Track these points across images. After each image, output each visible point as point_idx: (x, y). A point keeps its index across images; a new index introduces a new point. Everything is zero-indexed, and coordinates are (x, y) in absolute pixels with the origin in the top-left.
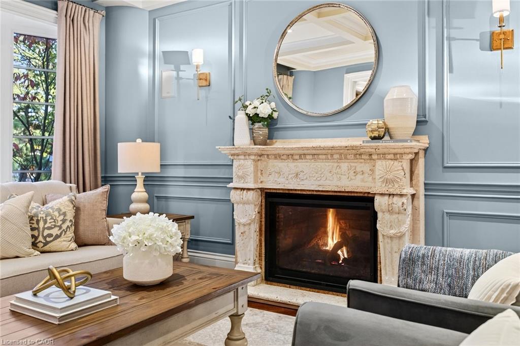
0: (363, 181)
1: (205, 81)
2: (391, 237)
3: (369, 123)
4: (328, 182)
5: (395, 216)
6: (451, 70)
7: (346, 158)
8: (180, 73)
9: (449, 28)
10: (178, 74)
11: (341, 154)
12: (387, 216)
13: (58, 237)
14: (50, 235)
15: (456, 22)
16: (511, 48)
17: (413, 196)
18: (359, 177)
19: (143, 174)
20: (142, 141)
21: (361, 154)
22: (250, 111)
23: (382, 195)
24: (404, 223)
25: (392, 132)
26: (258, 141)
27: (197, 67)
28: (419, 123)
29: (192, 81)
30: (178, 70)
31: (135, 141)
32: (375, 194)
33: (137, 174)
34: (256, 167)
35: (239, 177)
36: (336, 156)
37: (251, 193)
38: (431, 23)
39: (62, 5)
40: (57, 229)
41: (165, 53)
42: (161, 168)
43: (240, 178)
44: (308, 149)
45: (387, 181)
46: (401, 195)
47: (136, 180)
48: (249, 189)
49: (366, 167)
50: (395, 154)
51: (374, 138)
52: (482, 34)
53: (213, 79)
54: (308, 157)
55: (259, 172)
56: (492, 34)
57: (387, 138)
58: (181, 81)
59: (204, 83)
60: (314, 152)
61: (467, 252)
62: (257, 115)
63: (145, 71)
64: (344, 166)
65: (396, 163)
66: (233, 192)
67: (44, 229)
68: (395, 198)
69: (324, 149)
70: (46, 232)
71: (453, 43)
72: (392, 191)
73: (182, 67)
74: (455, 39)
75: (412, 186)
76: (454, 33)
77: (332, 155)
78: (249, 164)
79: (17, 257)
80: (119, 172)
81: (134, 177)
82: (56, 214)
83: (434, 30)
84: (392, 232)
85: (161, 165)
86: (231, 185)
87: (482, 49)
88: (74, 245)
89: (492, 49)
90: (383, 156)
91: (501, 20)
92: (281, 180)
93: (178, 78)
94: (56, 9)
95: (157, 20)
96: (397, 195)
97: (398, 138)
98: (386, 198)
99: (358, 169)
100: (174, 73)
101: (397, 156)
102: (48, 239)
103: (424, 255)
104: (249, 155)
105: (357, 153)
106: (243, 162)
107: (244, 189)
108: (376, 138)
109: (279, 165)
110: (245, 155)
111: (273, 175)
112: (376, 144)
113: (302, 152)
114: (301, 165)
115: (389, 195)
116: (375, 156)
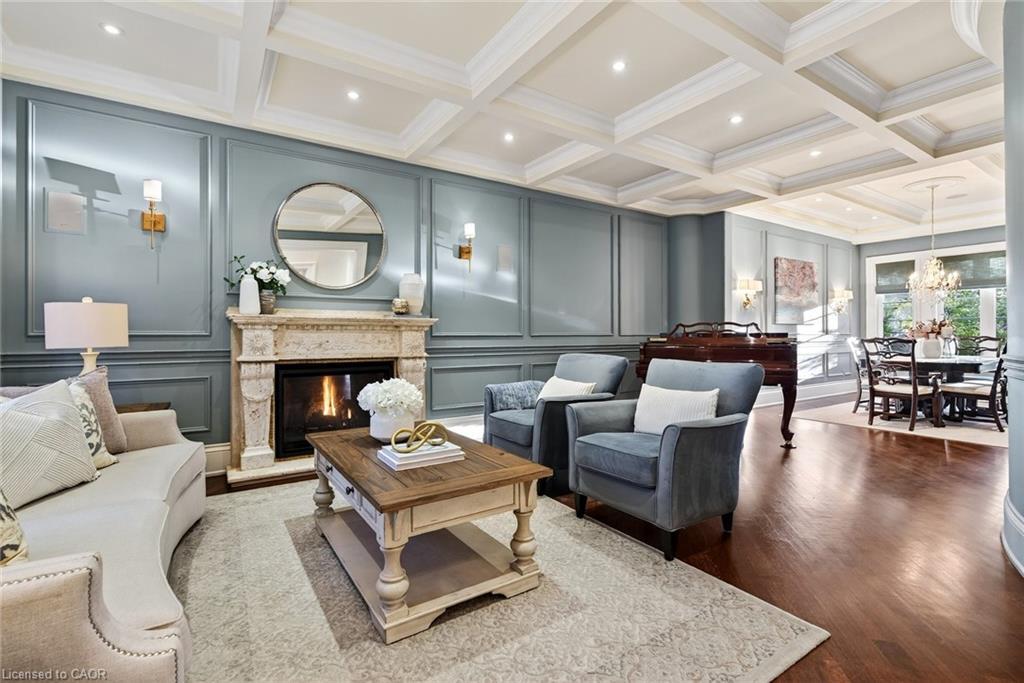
1: (154, 226)
4: (353, 351)
5: (416, 374)
7: (373, 330)
8: (95, 201)
9: (436, 236)
10: (90, 202)
12: (409, 374)
15: (439, 232)
16: (469, 259)
18: (382, 345)
19: (94, 349)
20: (94, 301)
21: (386, 326)
23: (407, 358)
25: (410, 309)
26: (266, 309)
27: (152, 203)
29: (127, 220)
30: (91, 197)
31: (81, 301)
32: (398, 358)
33: (85, 350)
34: (274, 337)
40: (95, 434)
41: (51, 161)
42: (130, 341)
43: (255, 349)
45: (413, 348)
46: (420, 358)
47: (83, 360)
48: (266, 362)
50: (419, 327)
51: (398, 313)
53: (172, 223)
54: (335, 328)
55: (278, 343)
56: (461, 247)
59: (158, 223)
64: (369, 336)
65: (417, 333)
66: (244, 366)
69: (358, 321)
71: (438, 248)
72: (415, 355)
73: (100, 194)
76: (438, 241)
77: (360, 326)
78: (269, 332)
79: (83, 483)
80: (47, 347)
81: (79, 355)
86: (240, 359)
87: (454, 256)
89: (459, 257)
91: (468, 240)
92: (301, 350)
95: (30, 104)
96: (417, 358)
98: (411, 361)
99: (381, 339)
100: (83, 200)
104: (271, 325)
105: (384, 325)
106: (258, 332)
107: (260, 363)
108: (402, 314)
109: (298, 335)
110: (264, 325)
111: (291, 346)
112: (402, 318)
113: (331, 323)
114: (324, 336)
115: (413, 358)
116: (403, 328)
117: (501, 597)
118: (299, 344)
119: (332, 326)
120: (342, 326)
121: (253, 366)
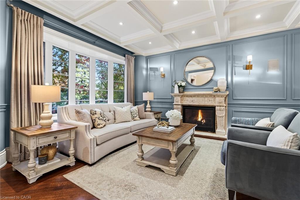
0: (211, 102)
2: (220, 117)
3: (214, 88)
5: (221, 111)
6: (235, 75)
7: (207, 97)
8: (155, 74)
9: (235, 63)
11: (205, 96)
12: (219, 111)
13: (136, 117)
14: (134, 116)
15: (236, 62)
16: (251, 69)
17: (226, 106)
20: (149, 92)
21: (211, 96)
22: (179, 84)
23: (218, 106)
24: (224, 113)
25: (220, 90)
26: (181, 92)
27: (162, 72)
28: (227, 88)
29: (159, 76)
30: (155, 73)
31: (147, 92)
32: (216, 106)
34: (181, 99)
35: (176, 101)
36: (204, 96)
37: (180, 105)
38: (230, 63)
39: (126, 55)
40: (136, 115)
41: (150, 68)
44: (196, 94)
45: (220, 103)
46: (223, 106)
48: (179, 105)
49: (212, 99)
52: (243, 66)
53: (166, 76)
54: (196, 96)
55: (182, 100)
56: (246, 66)
57: (218, 92)
58: (156, 76)
59: (163, 76)
60: (198, 95)
61: (249, 119)
62: (181, 85)
63: (144, 72)
64: (206, 99)
65: (222, 98)
66: (174, 105)
67: (133, 114)
68: (222, 107)
69: (201, 94)
70: (134, 115)
71: (236, 67)
73: (156, 72)
74: (236, 66)
75: (225, 104)
76: (236, 65)
77: (203, 96)
78: (179, 98)
80: (143, 100)
82: (135, 111)
83: (230, 64)
84: (220, 115)
85: (154, 98)
86: (174, 104)
87: (243, 69)
88: (139, 119)
89: (246, 69)
90: (218, 96)
91: (250, 62)
93: (155, 75)
94: (125, 57)
95: (148, 59)
96: (222, 106)
97: (222, 92)
99: (210, 100)
100: (154, 74)
101: (222, 96)
102: (134, 117)
103: (238, 120)
104: (179, 96)
106: (177, 98)
107: (177, 105)
108: (216, 92)
109: (187, 98)
110: (178, 96)
111: (185, 101)
112: (216, 93)
113: (195, 95)
114: (194, 99)
115: (220, 106)
116: (216, 96)
117: (163, 171)
118: (187, 101)
119: (195, 96)
120: (198, 96)
121: (176, 105)
